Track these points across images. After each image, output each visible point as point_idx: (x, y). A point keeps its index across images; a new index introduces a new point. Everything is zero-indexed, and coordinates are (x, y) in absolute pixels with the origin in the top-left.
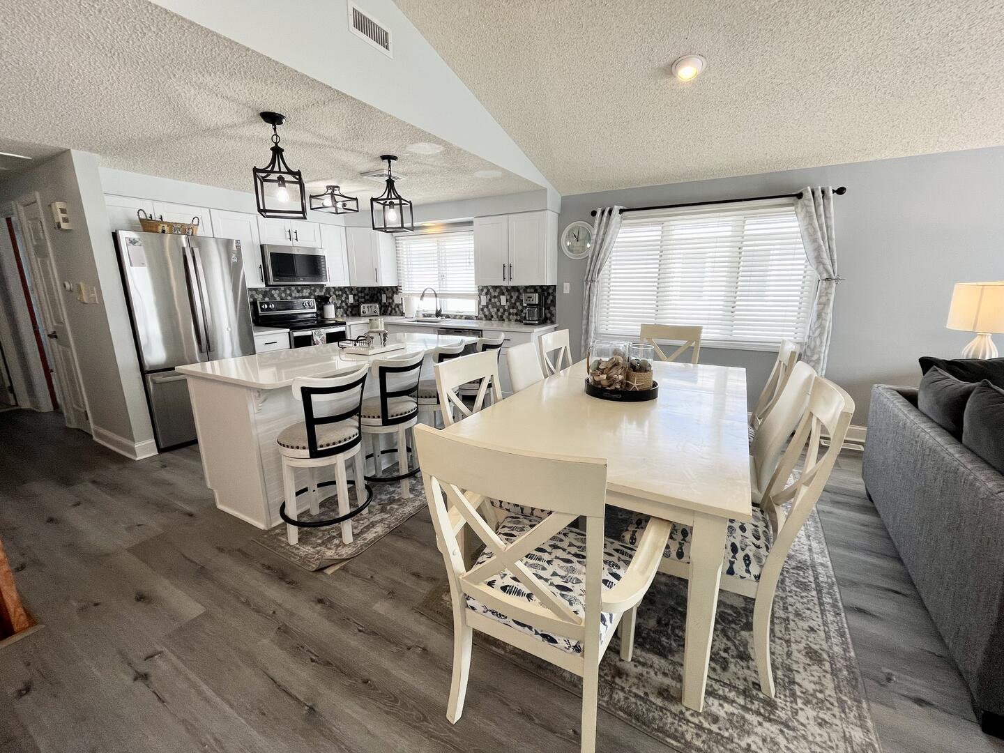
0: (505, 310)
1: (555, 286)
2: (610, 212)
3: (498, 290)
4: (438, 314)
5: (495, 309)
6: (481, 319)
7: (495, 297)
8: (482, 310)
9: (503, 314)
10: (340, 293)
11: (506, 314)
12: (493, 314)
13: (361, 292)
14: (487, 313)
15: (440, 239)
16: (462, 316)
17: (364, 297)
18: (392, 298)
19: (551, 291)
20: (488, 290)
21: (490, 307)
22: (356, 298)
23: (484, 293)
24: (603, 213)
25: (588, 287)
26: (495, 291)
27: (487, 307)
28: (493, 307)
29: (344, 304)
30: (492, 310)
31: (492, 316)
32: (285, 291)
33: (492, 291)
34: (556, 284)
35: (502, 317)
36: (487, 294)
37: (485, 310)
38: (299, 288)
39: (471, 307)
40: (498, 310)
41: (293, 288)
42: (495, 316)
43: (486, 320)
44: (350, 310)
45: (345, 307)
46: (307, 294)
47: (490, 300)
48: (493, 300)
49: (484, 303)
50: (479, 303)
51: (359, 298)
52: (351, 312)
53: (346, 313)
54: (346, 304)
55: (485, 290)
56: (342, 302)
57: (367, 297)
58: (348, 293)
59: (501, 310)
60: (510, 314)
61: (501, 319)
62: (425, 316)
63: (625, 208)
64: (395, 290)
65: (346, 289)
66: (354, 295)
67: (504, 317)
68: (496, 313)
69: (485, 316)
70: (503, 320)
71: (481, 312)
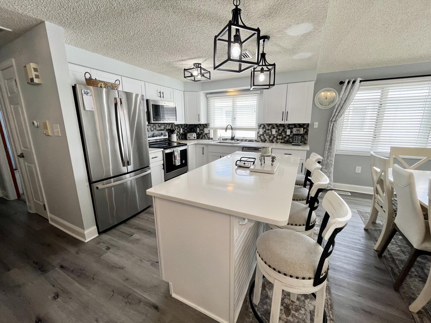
0: (274, 137)
1: (309, 124)
2: (354, 82)
3: (271, 126)
4: (233, 139)
5: (268, 136)
6: (259, 142)
7: (268, 130)
8: (260, 137)
9: (273, 139)
10: (177, 127)
11: (275, 139)
12: (267, 139)
13: (186, 127)
14: (263, 138)
15: (234, 98)
16: (246, 140)
17: (187, 130)
18: (203, 130)
19: (305, 126)
20: (264, 126)
21: (265, 135)
22: (184, 130)
23: (261, 128)
24: (349, 82)
25: (332, 124)
26: (269, 127)
27: (263, 135)
28: (267, 135)
29: (178, 133)
30: (266, 137)
31: (266, 140)
32: (153, 126)
33: (266, 126)
34: (309, 122)
35: (272, 140)
36: (263, 128)
37: (262, 137)
38: (160, 125)
39: (252, 135)
40: (270, 137)
41: (157, 125)
42: (268, 140)
43: (262, 142)
44: (181, 136)
45: (179, 135)
46: (163, 128)
47: (265, 131)
48: (267, 131)
49: (261, 133)
50: (258, 133)
51: (185, 130)
52: (181, 138)
53: (179, 138)
54: (180, 133)
55: (262, 126)
57: (188, 130)
59: (272, 137)
60: (277, 139)
61: (272, 142)
62: (223, 140)
63: (363, 80)
64: (206, 126)
65: (180, 126)
67: (274, 141)
68: (269, 139)
69: (262, 140)
70: (273, 142)
71: (259, 138)
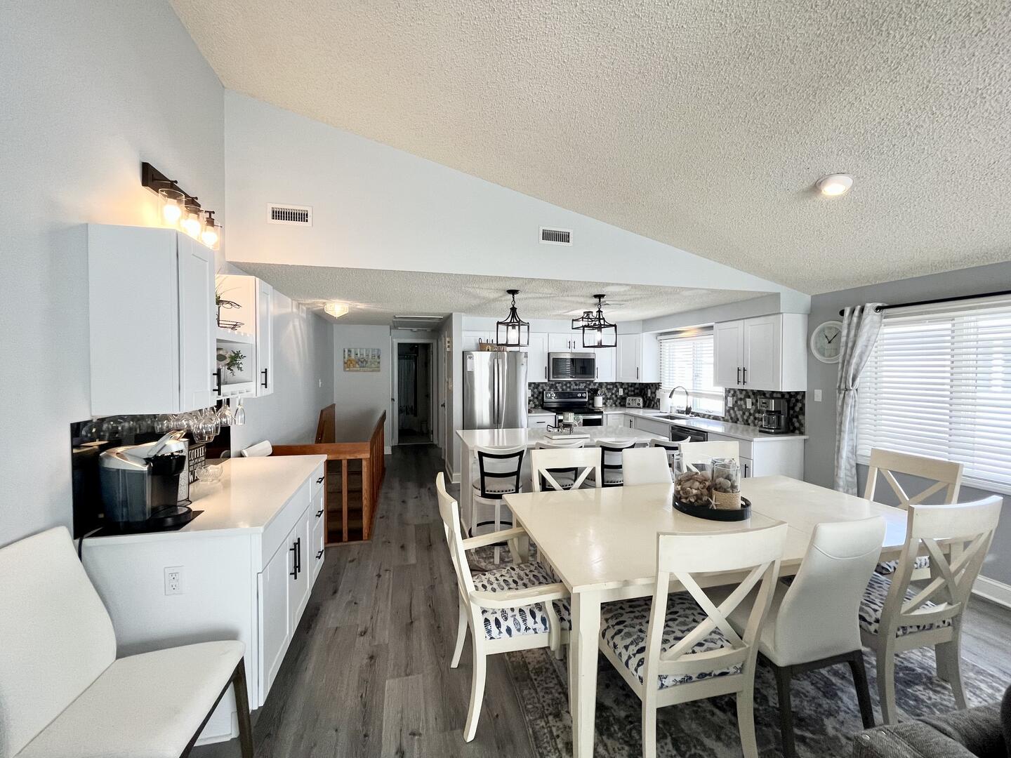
0: (750, 414)
1: (804, 392)
2: (862, 310)
3: (744, 393)
4: (688, 411)
5: (741, 412)
6: (727, 421)
7: (741, 399)
8: (729, 411)
9: (749, 417)
10: (611, 387)
11: (752, 417)
12: (739, 416)
13: (631, 386)
14: (733, 415)
15: (695, 342)
16: (710, 416)
17: (634, 391)
18: (655, 393)
19: (799, 397)
20: (735, 392)
21: (736, 409)
22: (626, 391)
23: (730, 395)
24: (853, 312)
25: (842, 396)
26: (741, 393)
27: (733, 408)
28: (739, 410)
29: (614, 396)
30: (737, 412)
31: (738, 419)
32: (566, 384)
33: (738, 393)
34: (801, 387)
35: (747, 421)
36: (733, 396)
37: (732, 411)
38: (578, 382)
39: (718, 408)
40: (744, 414)
41: (572, 382)
42: (741, 419)
43: (732, 422)
44: (619, 401)
45: (615, 399)
46: (583, 387)
47: (736, 402)
48: (739, 402)
49: (730, 405)
50: (726, 404)
51: (629, 391)
52: (620, 403)
53: (615, 404)
54: (616, 396)
55: (732, 392)
56: (612, 394)
57: (636, 391)
58: (619, 387)
59: (747, 414)
60: (755, 418)
61: (747, 423)
62: (679, 413)
63: (886, 305)
64: (656, 386)
65: (617, 384)
66: (624, 389)
67: (750, 422)
68: (742, 417)
69: (731, 418)
70: (749, 424)
71: (727, 414)
